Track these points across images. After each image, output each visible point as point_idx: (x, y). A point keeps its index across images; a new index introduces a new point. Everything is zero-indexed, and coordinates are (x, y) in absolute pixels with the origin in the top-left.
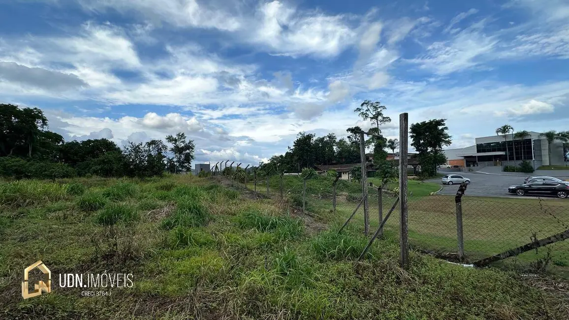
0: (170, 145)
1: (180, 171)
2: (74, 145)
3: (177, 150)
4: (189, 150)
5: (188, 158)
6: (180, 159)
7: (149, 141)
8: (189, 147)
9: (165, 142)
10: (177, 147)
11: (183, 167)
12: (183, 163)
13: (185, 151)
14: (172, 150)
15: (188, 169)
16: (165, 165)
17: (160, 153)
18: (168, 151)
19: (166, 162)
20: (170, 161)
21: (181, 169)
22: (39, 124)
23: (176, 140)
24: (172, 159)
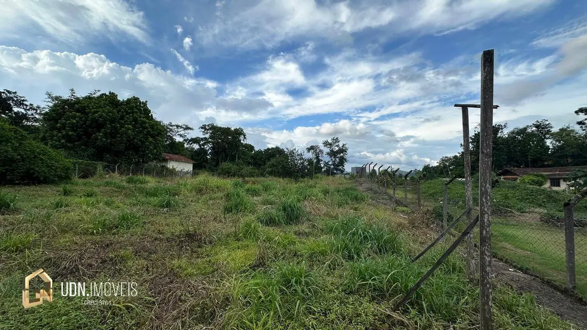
0: (326, 150)
1: (335, 174)
2: (260, 152)
3: (333, 154)
4: (342, 153)
5: (342, 161)
6: (334, 162)
7: (309, 147)
8: (343, 150)
9: (322, 147)
10: (332, 151)
11: (337, 170)
12: (338, 166)
13: (339, 155)
14: (328, 154)
15: (342, 172)
16: (322, 168)
17: (317, 157)
18: (324, 155)
19: (322, 166)
20: (326, 164)
21: (335, 172)
22: (242, 137)
23: (330, 144)
24: (328, 163)
